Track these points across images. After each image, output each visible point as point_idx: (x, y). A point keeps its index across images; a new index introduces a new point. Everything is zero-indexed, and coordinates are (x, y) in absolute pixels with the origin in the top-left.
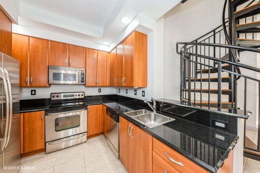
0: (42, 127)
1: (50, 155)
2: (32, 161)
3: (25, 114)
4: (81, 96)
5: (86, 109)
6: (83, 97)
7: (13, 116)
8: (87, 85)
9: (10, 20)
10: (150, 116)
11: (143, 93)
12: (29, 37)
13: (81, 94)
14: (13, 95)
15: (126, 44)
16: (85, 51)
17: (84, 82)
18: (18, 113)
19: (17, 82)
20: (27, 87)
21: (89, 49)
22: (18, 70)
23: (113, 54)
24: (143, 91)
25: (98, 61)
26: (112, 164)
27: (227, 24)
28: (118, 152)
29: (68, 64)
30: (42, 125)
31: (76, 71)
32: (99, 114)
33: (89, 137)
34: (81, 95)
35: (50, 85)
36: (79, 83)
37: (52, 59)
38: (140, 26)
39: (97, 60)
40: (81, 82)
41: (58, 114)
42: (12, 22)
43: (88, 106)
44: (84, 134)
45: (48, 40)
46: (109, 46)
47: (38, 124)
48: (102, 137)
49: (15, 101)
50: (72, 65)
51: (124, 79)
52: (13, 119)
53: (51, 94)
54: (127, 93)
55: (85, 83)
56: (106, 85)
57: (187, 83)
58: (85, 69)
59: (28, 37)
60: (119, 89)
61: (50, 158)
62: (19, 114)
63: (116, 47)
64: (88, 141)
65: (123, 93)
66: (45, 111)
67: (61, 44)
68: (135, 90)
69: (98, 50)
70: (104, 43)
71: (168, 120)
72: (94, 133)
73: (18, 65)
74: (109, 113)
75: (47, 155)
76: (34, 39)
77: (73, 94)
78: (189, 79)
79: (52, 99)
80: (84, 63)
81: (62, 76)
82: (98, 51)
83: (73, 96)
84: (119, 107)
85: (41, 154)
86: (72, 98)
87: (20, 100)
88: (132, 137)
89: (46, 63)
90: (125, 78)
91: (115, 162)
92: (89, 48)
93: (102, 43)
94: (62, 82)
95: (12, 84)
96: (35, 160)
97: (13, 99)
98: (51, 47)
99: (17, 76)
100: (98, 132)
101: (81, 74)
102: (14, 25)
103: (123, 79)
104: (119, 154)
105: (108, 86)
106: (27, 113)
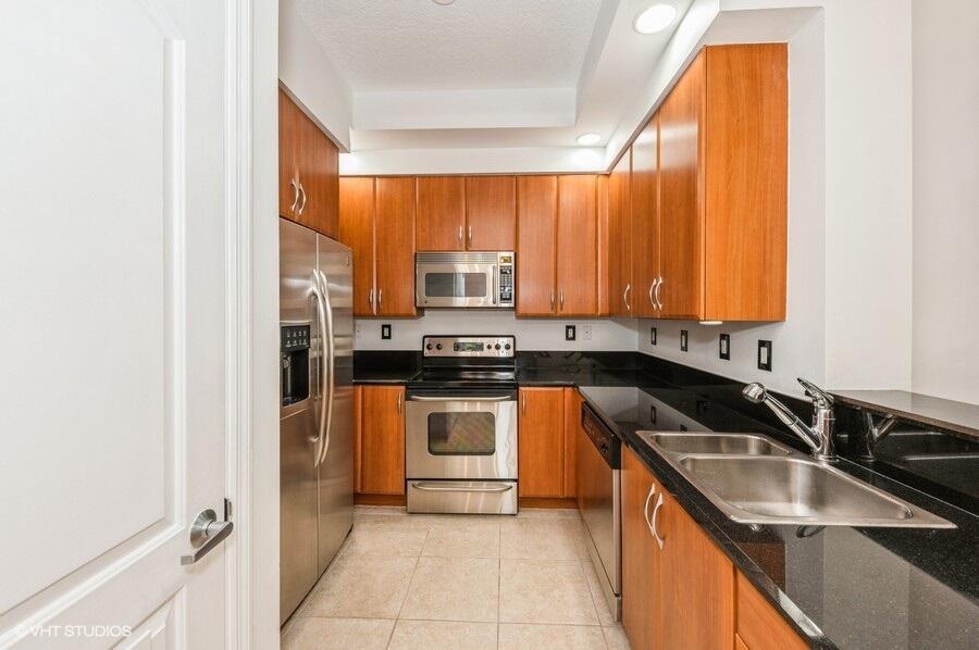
0: (398, 434)
1: (416, 519)
2: (378, 522)
3: (366, 387)
4: (503, 349)
5: (516, 398)
6: (510, 353)
7: (336, 391)
8: (521, 310)
9: (334, 147)
10: (783, 475)
11: (764, 350)
12: (374, 177)
13: (503, 342)
14: (335, 336)
15: (669, 120)
16: (513, 189)
17: (510, 299)
18: (348, 385)
19: (348, 302)
20: (370, 316)
21: (529, 178)
22: (348, 271)
23: (620, 175)
24: (762, 344)
25: (561, 217)
26: (594, 634)
28: (617, 595)
29: (464, 242)
30: (399, 426)
31: (487, 261)
32: (560, 425)
33: (523, 502)
34: (503, 346)
35: (421, 311)
36: (494, 302)
37: (424, 230)
38: (725, 16)
39: (558, 213)
40: (502, 299)
41: (445, 401)
42: (338, 152)
43: (521, 388)
44: (509, 484)
45: (413, 177)
46: (605, 147)
47: (391, 421)
48: (571, 514)
49: (341, 353)
50: (474, 243)
51: (660, 281)
52: (335, 398)
53: (425, 337)
54: (685, 349)
55: (512, 305)
56: (590, 311)
58: (512, 254)
59: (371, 180)
60: (654, 330)
61: (412, 527)
62: (351, 387)
63: (629, 145)
64: (522, 515)
65: (668, 350)
66: (407, 388)
67: (445, 180)
68: (723, 337)
69: (559, 175)
70: (584, 140)
71: (901, 516)
72: (544, 493)
73: (348, 258)
74: (589, 424)
75: (409, 518)
76: (384, 181)
77: (479, 340)
79: (427, 353)
80: (512, 232)
81: (462, 281)
82: (561, 178)
83: (480, 347)
84: (653, 408)
85: (398, 510)
86: (478, 354)
87: (355, 352)
88: (661, 543)
89: (411, 247)
90: (664, 279)
91: (605, 629)
92: (526, 176)
93: (574, 143)
94: (462, 301)
95: (333, 309)
96: (384, 522)
97: (336, 347)
98: (422, 196)
99: (348, 289)
100: (557, 493)
101: (502, 272)
102: (342, 157)
103: (655, 283)
104: (620, 604)
105: (603, 317)
106: (371, 387)
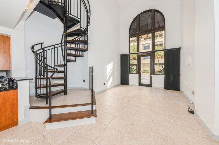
27: (63, 44)
57: (45, 73)
78: (46, 70)
